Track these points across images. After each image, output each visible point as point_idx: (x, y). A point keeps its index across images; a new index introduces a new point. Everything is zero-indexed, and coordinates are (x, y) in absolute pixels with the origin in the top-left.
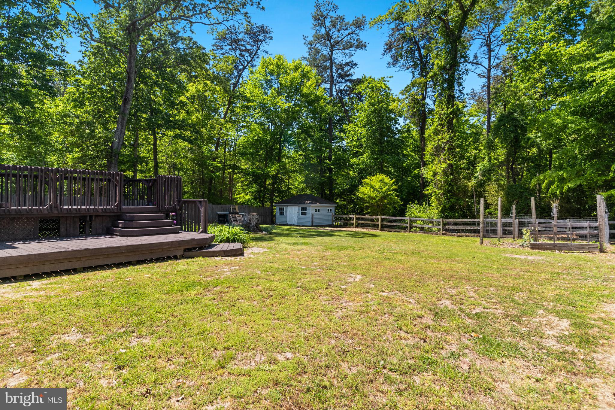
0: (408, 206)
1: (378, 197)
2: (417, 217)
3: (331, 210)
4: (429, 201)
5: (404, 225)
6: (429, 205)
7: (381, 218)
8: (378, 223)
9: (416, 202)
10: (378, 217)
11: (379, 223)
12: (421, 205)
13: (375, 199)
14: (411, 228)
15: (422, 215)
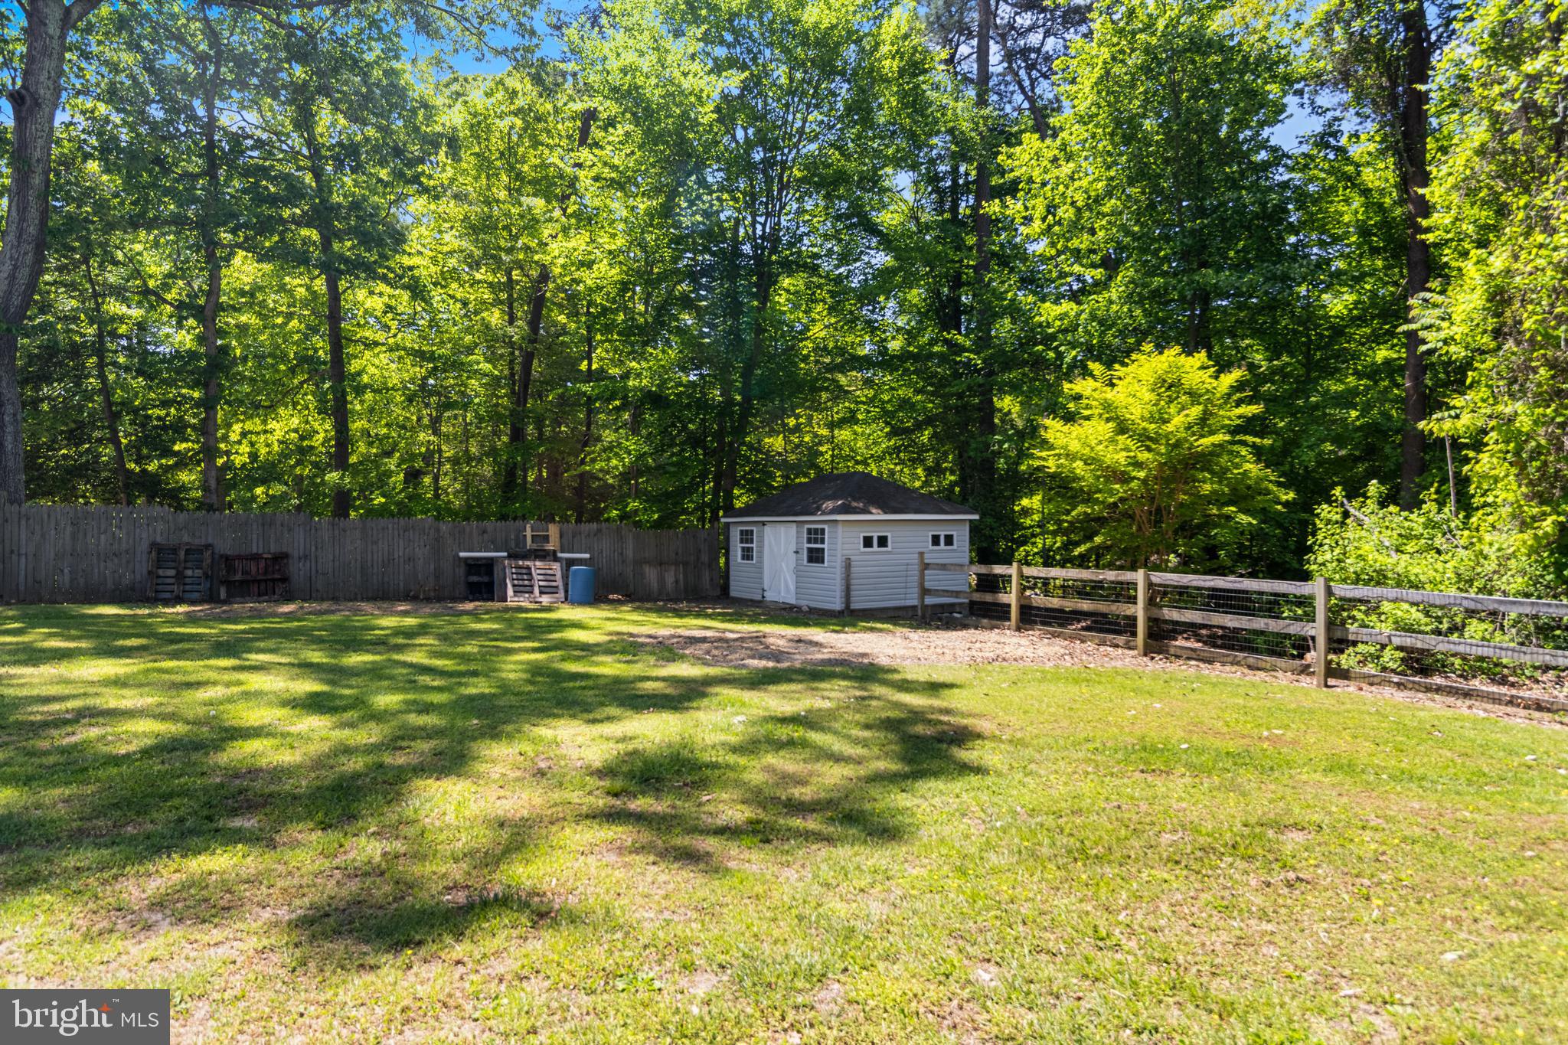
0: (1325, 510)
1: (1138, 465)
2: (1379, 578)
3: (949, 540)
4: (1463, 482)
5: (1286, 625)
6: (1465, 505)
7: (1150, 585)
8: (1129, 610)
9: (1374, 487)
10: (1128, 576)
11: (1139, 610)
12: (1413, 504)
13: (1124, 478)
14: (1338, 643)
15: (1421, 568)
